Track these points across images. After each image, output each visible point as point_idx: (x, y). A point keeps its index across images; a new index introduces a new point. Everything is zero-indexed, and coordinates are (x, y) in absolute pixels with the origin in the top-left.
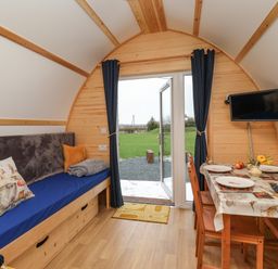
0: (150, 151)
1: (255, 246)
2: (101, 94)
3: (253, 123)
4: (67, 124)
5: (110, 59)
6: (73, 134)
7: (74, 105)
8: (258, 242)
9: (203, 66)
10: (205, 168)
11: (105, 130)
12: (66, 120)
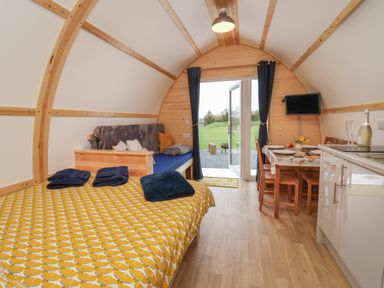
0: (212, 144)
1: (293, 186)
2: (186, 94)
3: (303, 116)
4: (157, 117)
5: (194, 65)
6: (163, 126)
7: (164, 102)
8: (295, 183)
9: (266, 73)
10: (265, 149)
11: (189, 122)
12: (157, 113)
